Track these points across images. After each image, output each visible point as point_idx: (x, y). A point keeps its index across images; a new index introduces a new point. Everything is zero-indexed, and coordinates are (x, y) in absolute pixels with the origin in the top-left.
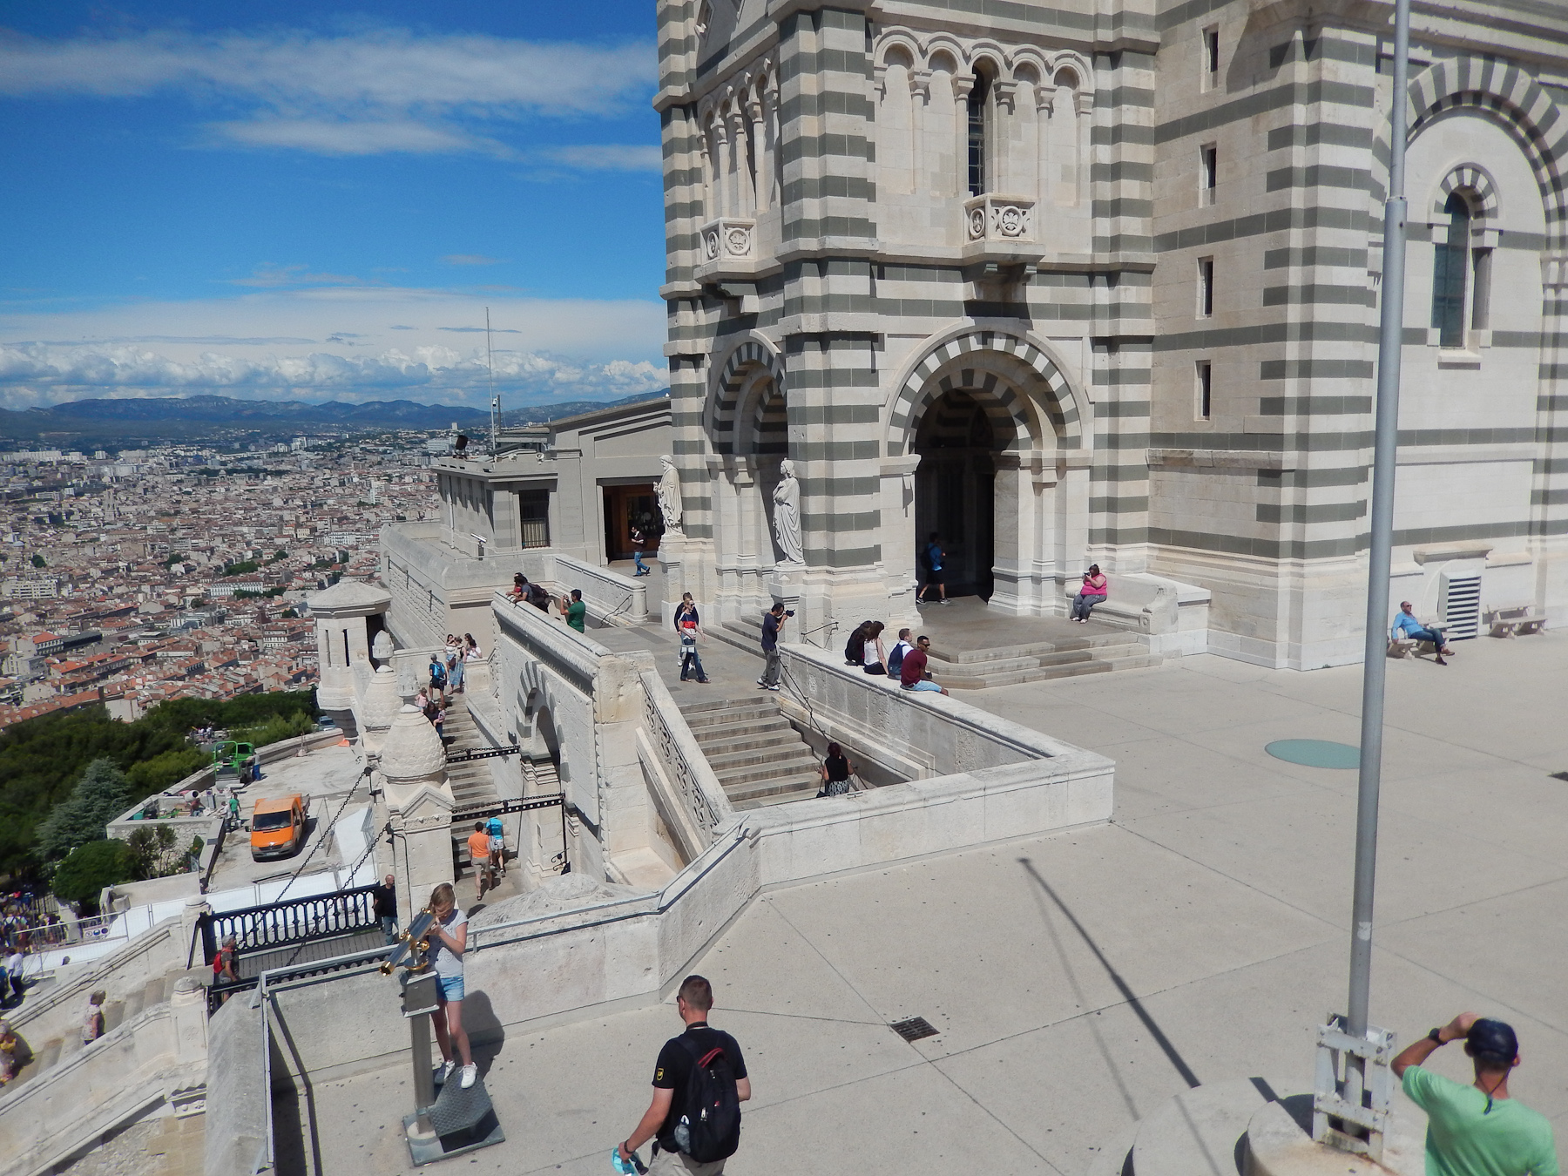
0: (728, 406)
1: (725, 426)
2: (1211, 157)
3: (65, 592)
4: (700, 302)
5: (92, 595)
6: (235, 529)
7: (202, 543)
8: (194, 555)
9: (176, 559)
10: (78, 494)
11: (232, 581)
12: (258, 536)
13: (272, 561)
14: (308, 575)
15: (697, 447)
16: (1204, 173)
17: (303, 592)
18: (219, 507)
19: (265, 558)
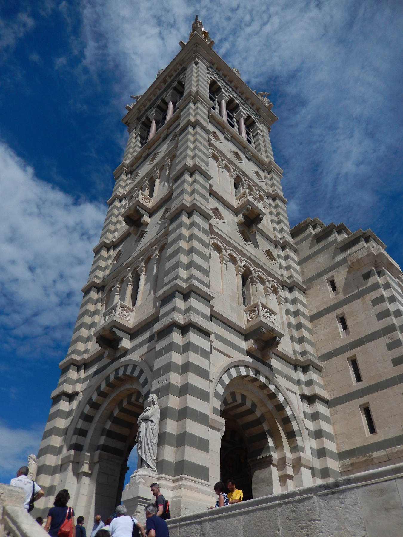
0: (88, 418)
1: (82, 433)
2: (343, 320)
4: (84, 366)
15: (57, 451)
16: (340, 326)
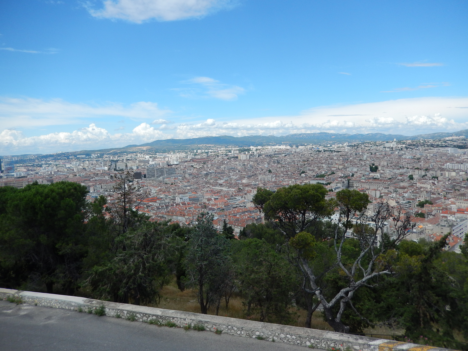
3: (273, 180)
5: (279, 181)
6: (321, 165)
7: (311, 168)
8: (308, 171)
9: (303, 172)
10: (286, 156)
11: (317, 179)
12: (327, 167)
13: (330, 175)
14: (340, 179)
17: (337, 184)
18: (319, 159)
19: (328, 174)
